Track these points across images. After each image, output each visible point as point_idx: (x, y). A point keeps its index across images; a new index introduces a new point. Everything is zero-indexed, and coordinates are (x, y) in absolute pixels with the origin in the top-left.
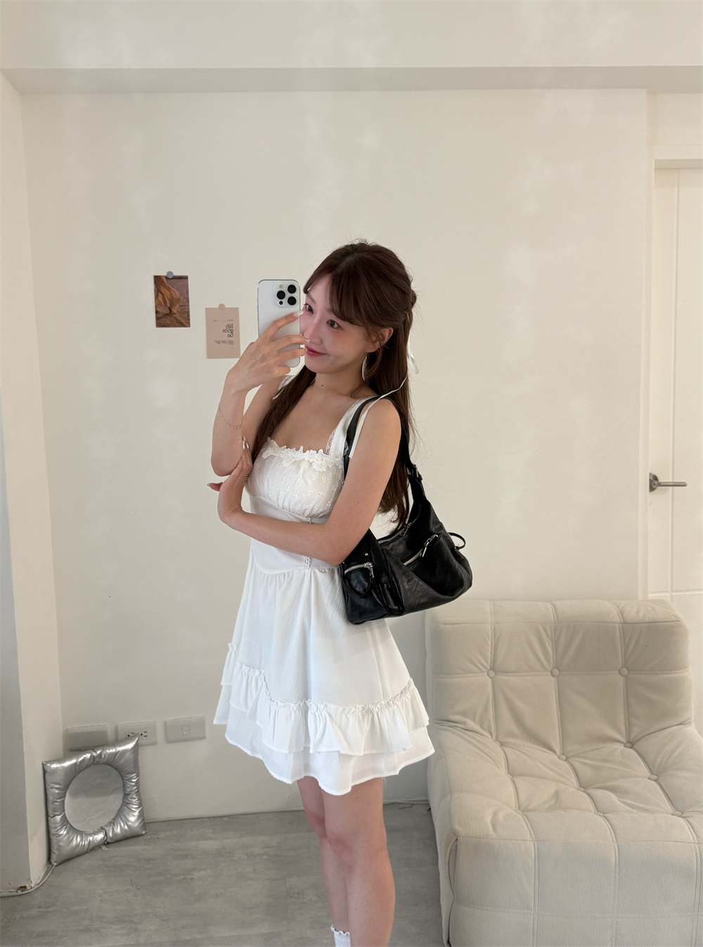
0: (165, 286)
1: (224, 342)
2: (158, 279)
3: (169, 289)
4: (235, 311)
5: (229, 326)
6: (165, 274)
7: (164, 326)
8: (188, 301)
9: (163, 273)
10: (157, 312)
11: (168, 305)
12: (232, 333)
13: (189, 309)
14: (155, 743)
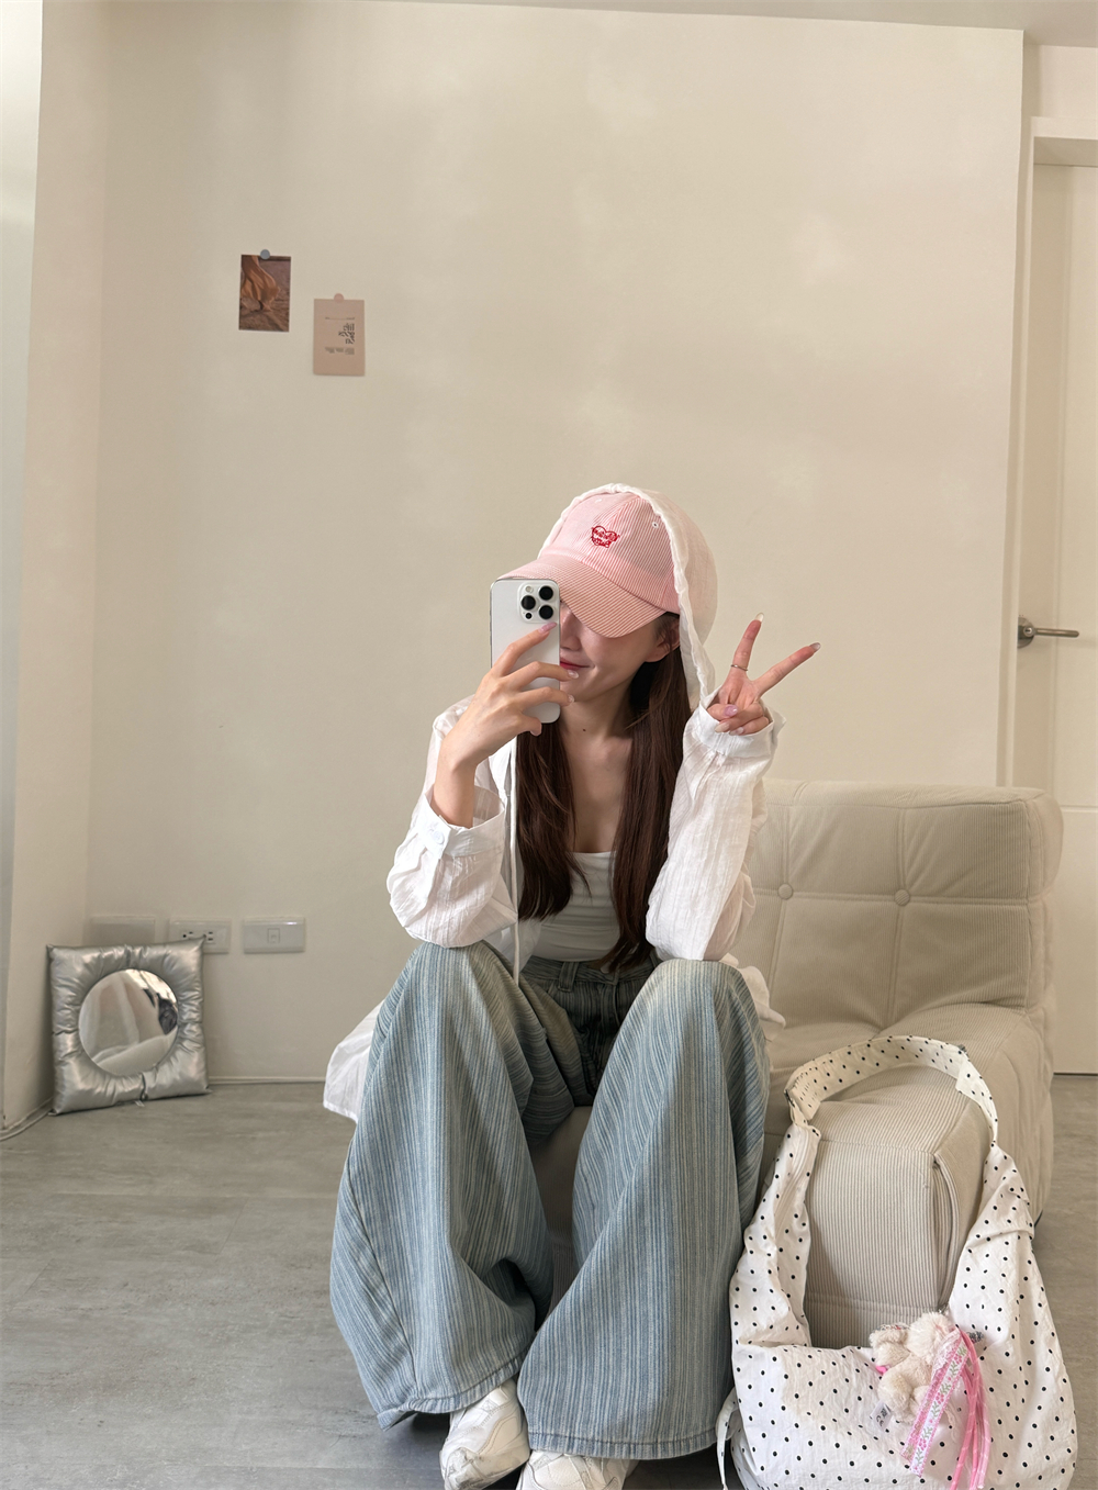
0: (256, 270)
1: (340, 350)
2: (247, 261)
3: (262, 275)
4: (358, 306)
5: (348, 326)
6: (259, 254)
7: (250, 328)
8: (288, 294)
9: (256, 252)
10: (241, 307)
11: (259, 298)
12: (352, 337)
13: (288, 305)
14: (225, 953)
